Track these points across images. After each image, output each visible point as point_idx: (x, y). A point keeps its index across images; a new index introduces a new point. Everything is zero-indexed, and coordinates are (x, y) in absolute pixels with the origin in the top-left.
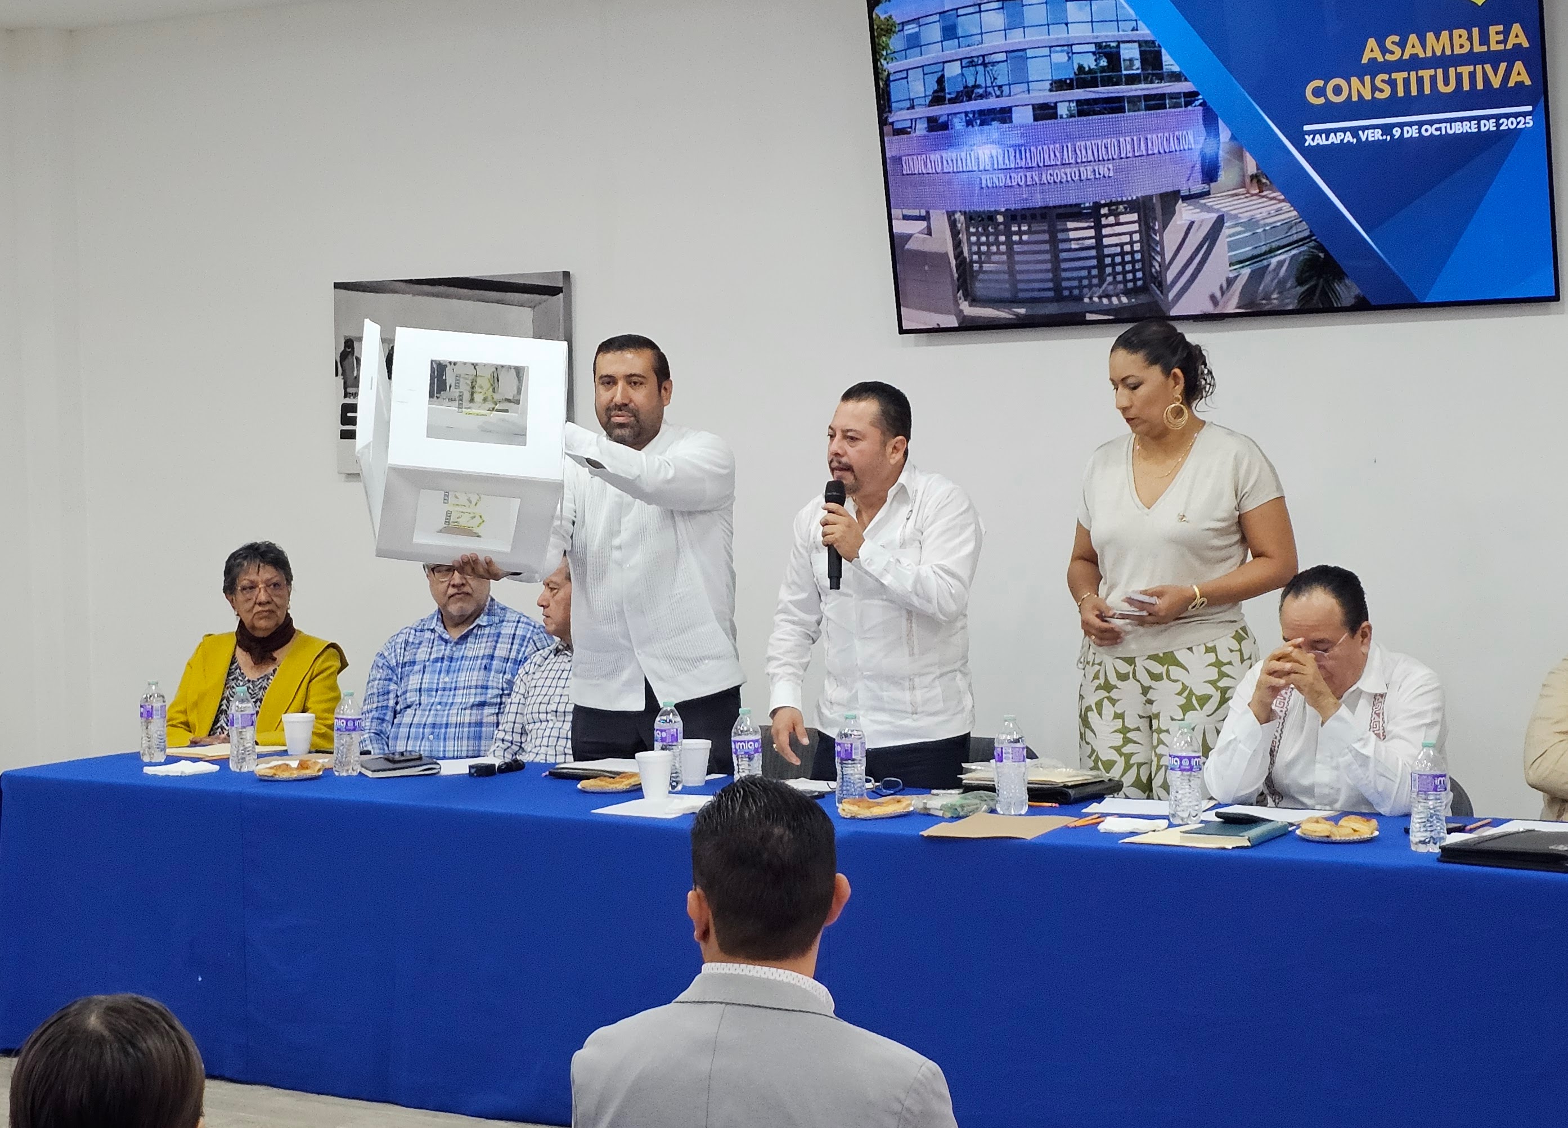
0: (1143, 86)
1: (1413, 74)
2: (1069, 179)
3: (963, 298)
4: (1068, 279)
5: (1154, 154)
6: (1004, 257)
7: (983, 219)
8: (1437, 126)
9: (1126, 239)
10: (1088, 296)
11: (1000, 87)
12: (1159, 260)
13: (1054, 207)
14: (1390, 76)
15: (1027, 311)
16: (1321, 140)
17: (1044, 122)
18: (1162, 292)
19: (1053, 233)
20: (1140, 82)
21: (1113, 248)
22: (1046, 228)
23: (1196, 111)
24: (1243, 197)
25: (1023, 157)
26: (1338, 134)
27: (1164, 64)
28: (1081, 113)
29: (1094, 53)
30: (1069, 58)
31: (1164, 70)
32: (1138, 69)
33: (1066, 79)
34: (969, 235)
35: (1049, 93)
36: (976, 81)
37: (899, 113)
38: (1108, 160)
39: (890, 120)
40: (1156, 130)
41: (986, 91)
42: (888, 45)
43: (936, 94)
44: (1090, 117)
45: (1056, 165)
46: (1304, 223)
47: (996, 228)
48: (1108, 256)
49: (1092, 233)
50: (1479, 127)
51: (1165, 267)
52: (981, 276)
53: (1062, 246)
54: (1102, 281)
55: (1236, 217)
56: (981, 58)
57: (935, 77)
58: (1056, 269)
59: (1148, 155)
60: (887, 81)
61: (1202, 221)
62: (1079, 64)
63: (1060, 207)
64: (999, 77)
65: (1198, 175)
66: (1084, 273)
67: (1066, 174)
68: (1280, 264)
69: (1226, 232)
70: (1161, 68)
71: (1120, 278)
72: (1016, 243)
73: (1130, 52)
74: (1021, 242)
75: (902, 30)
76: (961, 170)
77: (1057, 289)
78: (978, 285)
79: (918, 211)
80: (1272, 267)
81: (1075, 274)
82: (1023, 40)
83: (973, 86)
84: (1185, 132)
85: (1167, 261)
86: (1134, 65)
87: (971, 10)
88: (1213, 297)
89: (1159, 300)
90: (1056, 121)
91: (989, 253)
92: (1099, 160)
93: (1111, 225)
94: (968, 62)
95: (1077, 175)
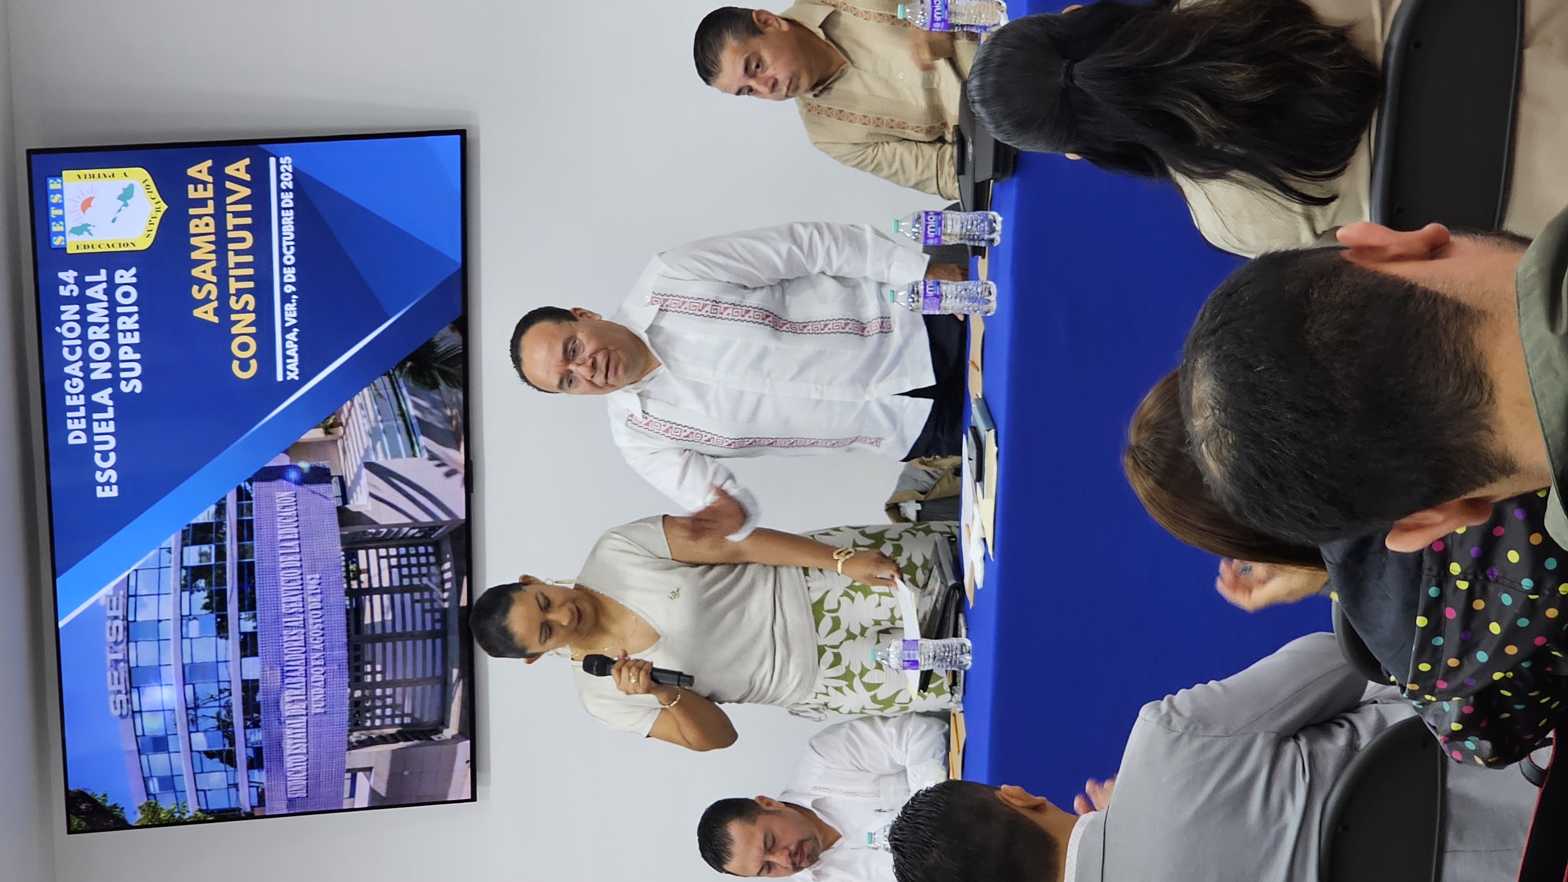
0: (228, 543)
1: (231, 272)
2: (320, 620)
3: (440, 735)
4: (423, 623)
5: (298, 533)
6: (399, 690)
7: (358, 712)
8: (285, 250)
9: (384, 562)
10: (441, 603)
11: (220, 692)
12: (406, 530)
13: (348, 636)
14: (233, 295)
15: (456, 668)
16: (293, 364)
17: (259, 645)
18: (440, 527)
19: (376, 639)
20: (224, 546)
21: (393, 577)
22: (370, 646)
23: (257, 489)
24: (346, 442)
25: (294, 668)
26: (287, 346)
27: (206, 521)
28: (253, 607)
29: (191, 593)
30: (194, 618)
31: (213, 521)
32: (210, 548)
33: (217, 622)
34: (373, 728)
35: (230, 641)
36: (213, 717)
37: (242, 801)
38: (302, 579)
39: (249, 810)
40: (274, 529)
41: (225, 707)
42: (169, 812)
43: (224, 760)
44: (257, 597)
45: (305, 634)
46: (375, 382)
47: (368, 699)
48: (401, 581)
49: (376, 598)
50: (288, 209)
51: (415, 523)
52: (417, 715)
53: (389, 630)
54: (427, 588)
55: (366, 451)
56: (189, 712)
57: (206, 760)
58: (413, 636)
59: (299, 539)
60: (207, 812)
61: (370, 484)
62: (202, 609)
63: (348, 631)
64: (211, 693)
65: (321, 488)
66: (418, 606)
67: (315, 624)
68: (416, 406)
69: (381, 460)
70: (211, 524)
71: (424, 570)
72: (384, 677)
73: (193, 556)
74: (383, 672)
75: (155, 796)
76: (305, 734)
77: (433, 635)
78: (426, 719)
79: (346, 781)
80: (419, 414)
81: (418, 617)
82: (173, 667)
83: (218, 721)
84: (278, 501)
85: (408, 521)
86: (206, 552)
87: (138, 723)
88: (448, 474)
89: (448, 531)
90: (259, 634)
91: (393, 706)
92: (302, 589)
93: (370, 578)
94: (193, 725)
95: (316, 613)
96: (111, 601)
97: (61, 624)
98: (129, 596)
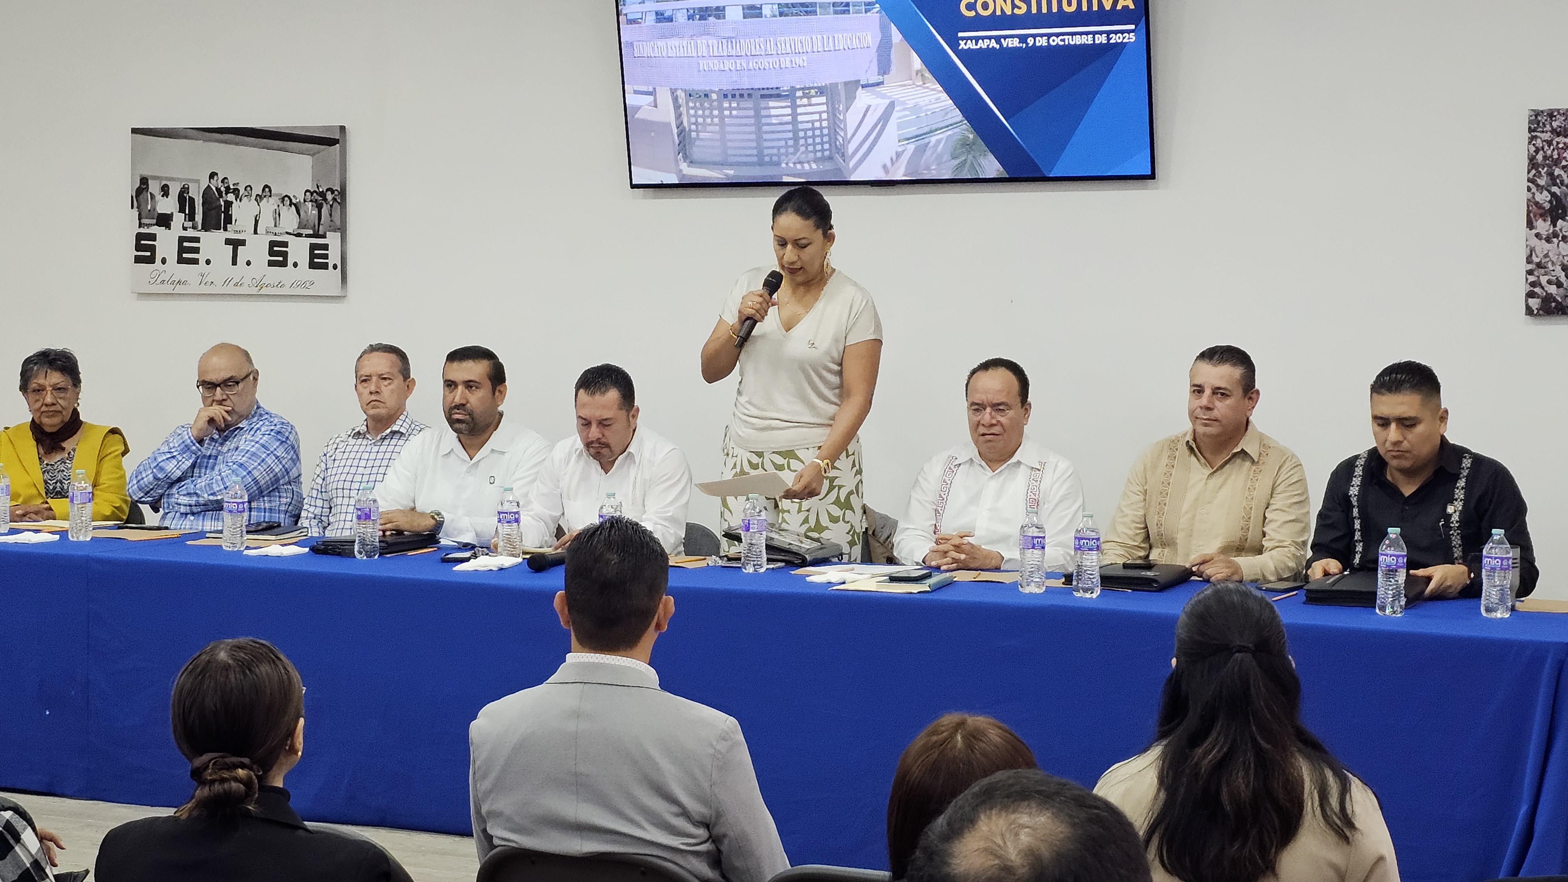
2: (771, 67)
3: (682, 159)
4: (770, 148)
5: (840, 50)
6: (718, 128)
7: (700, 96)
8: (1062, 37)
9: (817, 117)
10: (784, 161)
12: (842, 134)
13: (759, 89)
15: (733, 172)
16: (971, 45)
17: (752, 20)
18: (844, 161)
19: (757, 110)
21: (806, 124)
22: (751, 106)
23: (874, 17)
24: (910, 87)
25: (734, 48)
26: (985, 40)
28: (781, 14)
34: (688, 108)
37: (631, 6)
38: (805, 53)
39: (624, 12)
40: (843, 30)
44: (789, 18)
45: (761, 55)
46: (958, 110)
47: (710, 104)
48: (802, 130)
49: (789, 111)
50: (1093, 40)
51: (847, 141)
52: (697, 143)
53: (764, 120)
54: (797, 150)
55: (904, 103)
58: (759, 139)
59: (835, 50)
61: (878, 105)
63: (764, 89)
65: (875, 67)
66: (783, 143)
67: (769, 63)
68: (939, 142)
69: (897, 114)
71: (811, 148)
72: (727, 117)
74: (731, 116)
76: (683, 55)
77: (760, 155)
78: (695, 149)
79: (646, 87)
80: (931, 144)
81: (775, 144)
84: (865, 33)
85: (849, 136)
88: (885, 168)
89: (842, 166)
90: (761, 19)
91: (704, 124)
92: (796, 53)
93: (805, 106)
95: (778, 64)
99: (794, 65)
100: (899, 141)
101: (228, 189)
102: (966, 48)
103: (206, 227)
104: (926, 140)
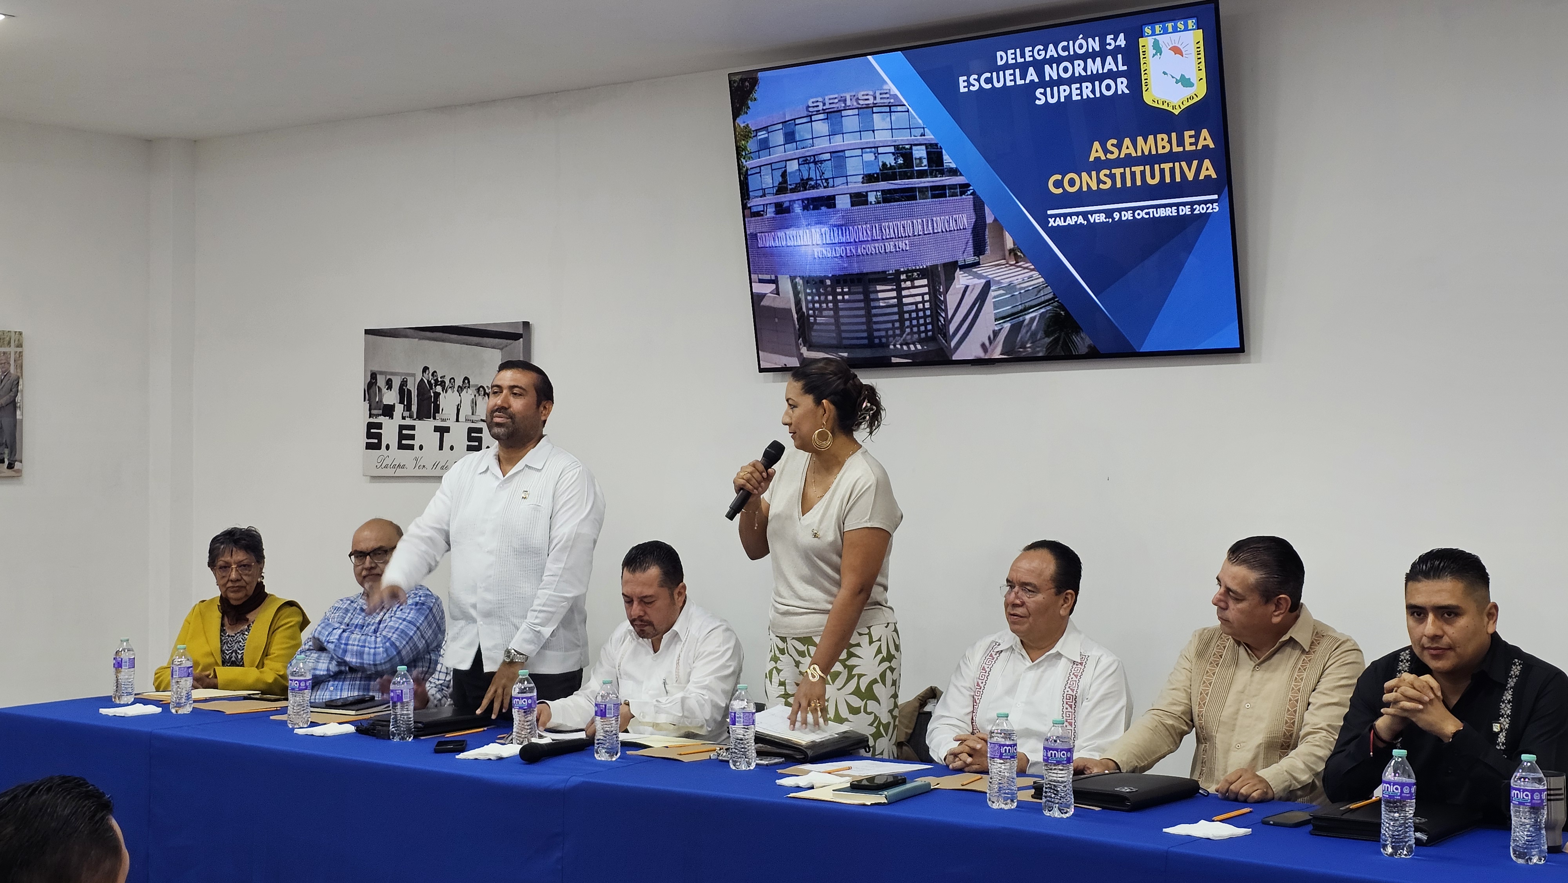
0: (930, 179)
1: (1128, 170)
2: (877, 252)
3: (803, 345)
4: (879, 330)
5: (939, 233)
6: (832, 313)
7: (816, 283)
8: (1147, 211)
9: (919, 299)
10: (892, 344)
11: (827, 180)
12: (943, 315)
13: (867, 274)
14: (1111, 172)
15: (847, 355)
16: (1060, 222)
17: (859, 207)
18: (946, 342)
20: (927, 176)
21: (910, 306)
22: (861, 290)
23: (968, 199)
24: (1004, 267)
25: (844, 234)
26: (1073, 217)
27: (945, 162)
28: (885, 200)
29: (893, 154)
30: (876, 157)
31: (945, 167)
32: (926, 166)
33: (874, 174)
34: (806, 295)
35: (861, 185)
36: (809, 175)
37: (754, 200)
38: (906, 237)
39: (749, 206)
40: (939, 214)
41: (816, 183)
42: (746, 148)
43: (781, 186)
44: (892, 204)
45: (868, 241)
46: (1049, 287)
47: (825, 290)
48: (907, 312)
49: (894, 294)
50: (1178, 212)
51: (948, 321)
52: (815, 327)
53: (873, 304)
54: (903, 332)
55: (998, 282)
56: (812, 157)
57: (780, 172)
58: (869, 322)
59: (934, 233)
60: (747, 175)
61: (975, 286)
62: (883, 162)
63: (872, 274)
64: (826, 173)
65: (971, 248)
66: (890, 325)
67: (875, 248)
68: (1032, 320)
69: (993, 293)
70: (943, 165)
71: (915, 329)
72: (840, 301)
73: (920, 153)
74: (843, 301)
75: (756, 136)
76: (800, 245)
77: (870, 337)
78: (813, 334)
79: (770, 276)
80: (1026, 322)
81: (883, 326)
82: (842, 143)
83: (807, 179)
84: (961, 216)
85: (949, 317)
86: (923, 163)
87: (804, 120)
88: (983, 346)
89: (944, 347)
90: (867, 206)
91: (820, 309)
92: (899, 237)
93: (909, 288)
94: (803, 161)
95: (883, 248)
96: (886, 93)
97: (869, 57)
98: (890, 106)
99: (898, 249)
100: (996, 320)
101: (436, 381)
102: (1054, 225)
103: (420, 417)
104: (1021, 319)
